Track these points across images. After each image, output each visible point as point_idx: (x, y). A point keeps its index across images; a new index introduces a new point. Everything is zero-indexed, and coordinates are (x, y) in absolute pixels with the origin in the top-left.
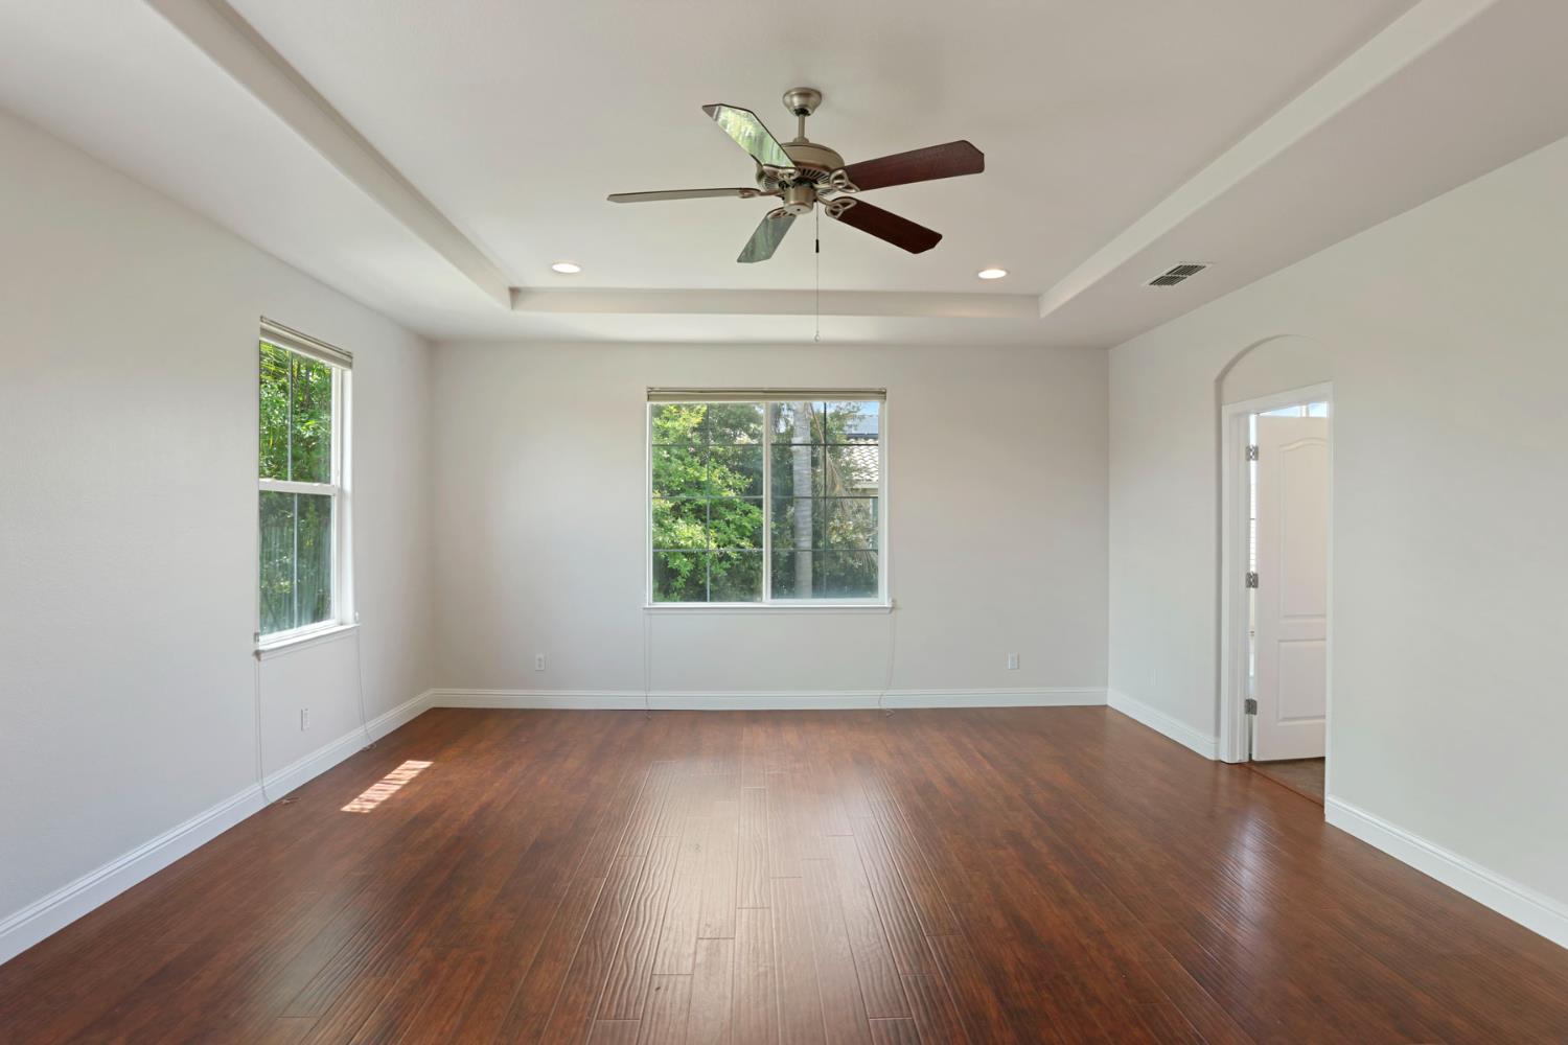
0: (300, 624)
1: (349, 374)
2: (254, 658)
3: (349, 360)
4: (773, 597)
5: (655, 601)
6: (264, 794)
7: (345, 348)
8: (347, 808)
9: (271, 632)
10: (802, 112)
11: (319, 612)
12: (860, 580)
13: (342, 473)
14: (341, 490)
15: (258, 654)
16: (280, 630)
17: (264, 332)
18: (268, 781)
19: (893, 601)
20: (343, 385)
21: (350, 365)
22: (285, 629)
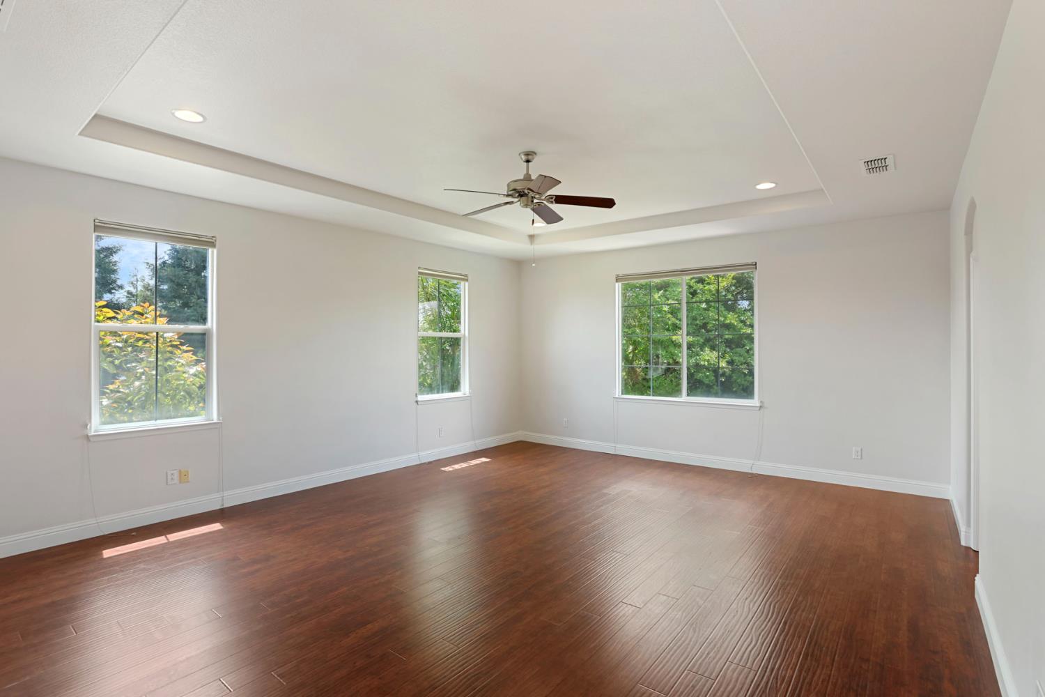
0: (442, 392)
1: (467, 284)
2: (415, 404)
3: (466, 278)
4: (688, 395)
5: (622, 394)
6: (419, 458)
7: (463, 273)
8: (443, 469)
9: (428, 394)
10: (528, 161)
11: (454, 386)
12: (747, 391)
13: (464, 329)
14: (464, 335)
15: (417, 402)
16: (432, 394)
17: (420, 273)
18: (421, 454)
19: (761, 402)
20: (464, 290)
21: (467, 280)
22: (434, 393)
